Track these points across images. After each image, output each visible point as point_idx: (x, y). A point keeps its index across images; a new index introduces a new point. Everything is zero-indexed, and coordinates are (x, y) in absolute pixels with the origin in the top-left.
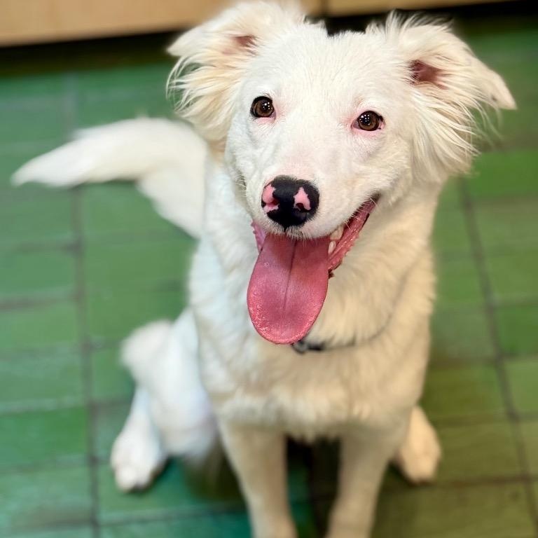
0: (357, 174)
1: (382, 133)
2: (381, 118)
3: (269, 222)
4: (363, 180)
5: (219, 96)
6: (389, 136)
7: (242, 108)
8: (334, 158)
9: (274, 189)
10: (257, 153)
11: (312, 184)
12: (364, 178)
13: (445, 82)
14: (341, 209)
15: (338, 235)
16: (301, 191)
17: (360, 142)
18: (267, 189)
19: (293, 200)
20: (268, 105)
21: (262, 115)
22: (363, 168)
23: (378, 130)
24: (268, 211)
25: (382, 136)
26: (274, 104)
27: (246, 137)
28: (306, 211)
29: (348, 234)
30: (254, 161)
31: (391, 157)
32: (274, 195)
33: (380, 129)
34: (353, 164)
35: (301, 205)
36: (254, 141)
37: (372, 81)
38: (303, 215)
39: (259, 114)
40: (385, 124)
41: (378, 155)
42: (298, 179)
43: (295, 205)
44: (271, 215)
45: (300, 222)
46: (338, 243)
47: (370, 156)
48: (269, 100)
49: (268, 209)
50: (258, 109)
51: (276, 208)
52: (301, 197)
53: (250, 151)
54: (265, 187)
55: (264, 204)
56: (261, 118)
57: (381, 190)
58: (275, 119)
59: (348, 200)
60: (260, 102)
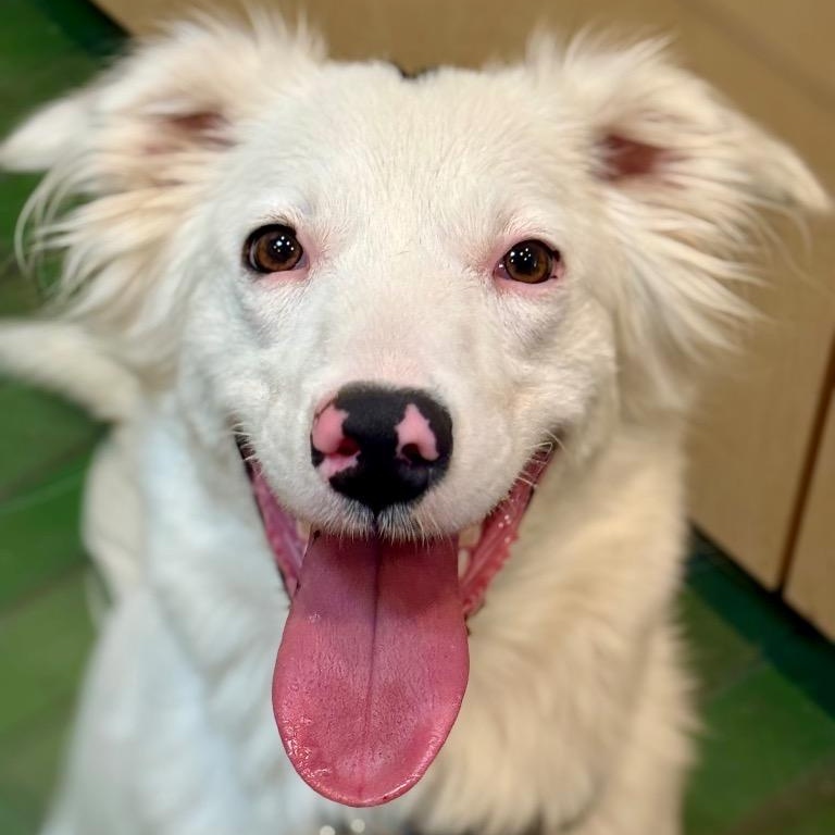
0: (516, 383)
1: (559, 287)
2: (555, 255)
3: (336, 501)
4: (530, 397)
5: (150, 253)
6: (576, 294)
7: (218, 261)
8: (466, 341)
9: (342, 415)
10: (271, 356)
11: (434, 398)
12: (531, 393)
13: (682, 174)
14: (498, 461)
15: (472, 536)
16: (412, 412)
17: (516, 309)
18: (323, 417)
19: (395, 438)
20: (284, 242)
21: (275, 267)
22: (526, 368)
23: (551, 281)
24: (333, 473)
25: (562, 292)
26: (301, 237)
27: (236, 325)
28: (427, 463)
29: (493, 535)
30: (266, 374)
31: (582, 344)
32: (347, 429)
33: (555, 277)
34: (507, 357)
35: (413, 449)
36: (257, 330)
37: (525, 169)
38: (420, 474)
39: (267, 264)
40: (563, 266)
41: (556, 340)
42: (398, 387)
43: (399, 449)
44: (338, 483)
45: (413, 492)
46: (473, 553)
47: (539, 342)
48: (287, 231)
49: (331, 467)
50: (263, 256)
51: (352, 462)
52: (413, 429)
53: (250, 357)
54: (317, 416)
55: (318, 457)
56: (273, 275)
57: (566, 421)
58: (308, 270)
59: (509, 439)
60: (264, 240)
